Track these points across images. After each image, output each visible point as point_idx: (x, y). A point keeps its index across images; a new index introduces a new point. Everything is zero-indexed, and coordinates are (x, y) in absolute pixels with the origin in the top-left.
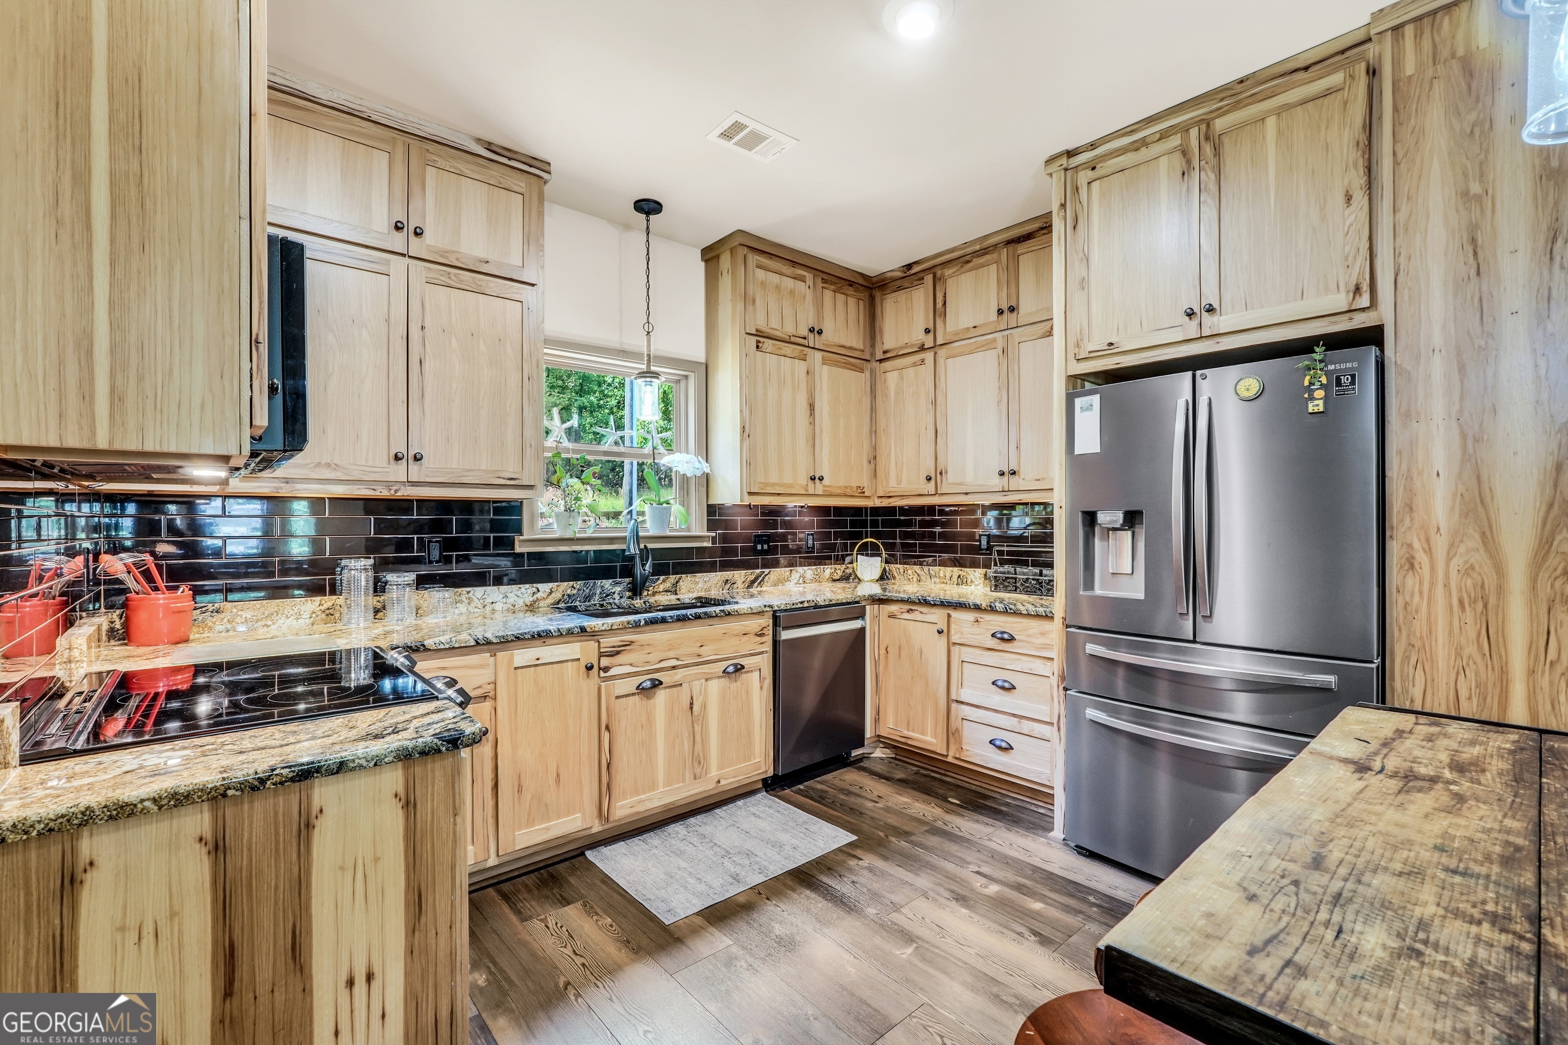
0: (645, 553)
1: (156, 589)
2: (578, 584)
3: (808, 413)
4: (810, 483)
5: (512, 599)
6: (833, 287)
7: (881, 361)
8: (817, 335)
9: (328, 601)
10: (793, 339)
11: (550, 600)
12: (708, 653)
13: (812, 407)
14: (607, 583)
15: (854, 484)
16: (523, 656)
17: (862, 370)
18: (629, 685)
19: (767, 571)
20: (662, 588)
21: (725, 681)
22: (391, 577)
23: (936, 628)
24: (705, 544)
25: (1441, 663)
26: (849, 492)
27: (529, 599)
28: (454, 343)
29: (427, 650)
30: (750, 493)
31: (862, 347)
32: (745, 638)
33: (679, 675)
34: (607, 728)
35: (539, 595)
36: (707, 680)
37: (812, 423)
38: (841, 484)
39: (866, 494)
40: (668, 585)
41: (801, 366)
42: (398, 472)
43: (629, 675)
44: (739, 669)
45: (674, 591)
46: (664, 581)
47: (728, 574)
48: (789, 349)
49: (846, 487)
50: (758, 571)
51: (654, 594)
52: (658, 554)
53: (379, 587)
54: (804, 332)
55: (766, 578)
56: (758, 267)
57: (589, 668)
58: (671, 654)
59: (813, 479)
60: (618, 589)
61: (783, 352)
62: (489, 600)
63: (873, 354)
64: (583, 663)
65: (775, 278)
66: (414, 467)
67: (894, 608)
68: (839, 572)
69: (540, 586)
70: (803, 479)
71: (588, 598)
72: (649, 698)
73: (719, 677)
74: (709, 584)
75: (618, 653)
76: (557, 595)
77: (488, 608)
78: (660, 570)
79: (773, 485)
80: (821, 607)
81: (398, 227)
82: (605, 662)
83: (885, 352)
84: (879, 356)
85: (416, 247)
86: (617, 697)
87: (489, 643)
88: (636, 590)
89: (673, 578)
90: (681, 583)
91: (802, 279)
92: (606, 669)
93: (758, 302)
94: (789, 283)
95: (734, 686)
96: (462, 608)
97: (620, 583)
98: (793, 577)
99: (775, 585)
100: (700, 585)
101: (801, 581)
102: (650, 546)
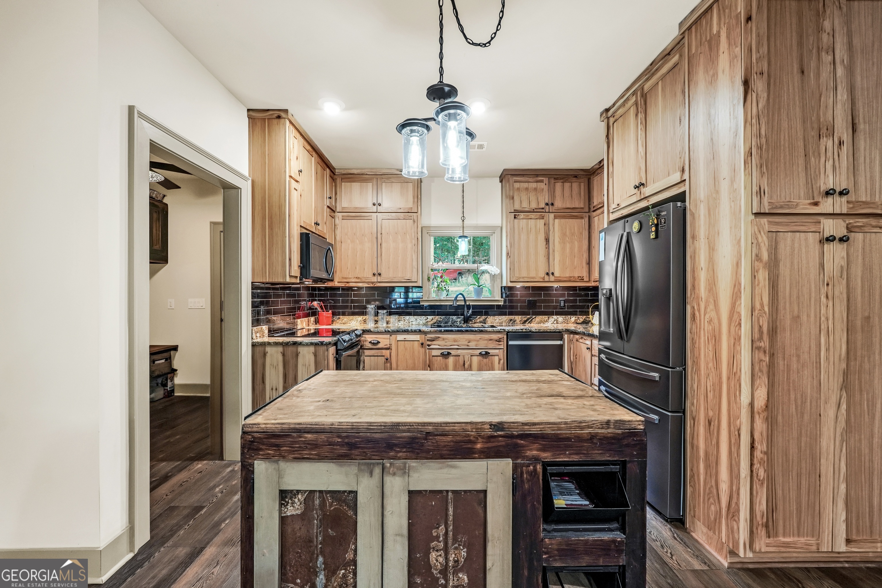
0: (469, 307)
1: (324, 311)
2: (443, 317)
3: (545, 243)
4: (546, 276)
5: (418, 321)
6: (562, 181)
7: (594, 211)
8: (550, 206)
9: (365, 317)
10: (535, 210)
11: (432, 322)
12: (472, 345)
13: (547, 240)
14: (454, 318)
15: (576, 275)
16: (400, 337)
17: (582, 218)
18: (438, 353)
19: (534, 317)
20: (478, 321)
21: (480, 358)
22: (379, 311)
23: (587, 346)
24: (500, 304)
25: (702, 372)
26: (572, 279)
27: (424, 321)
28: (399, 236)
29: (371, 332)
30: (511, 282)
31: (582, 206)
32: (490, 342)
33: (459, 352)
34: (429, 366)
35: (428, 320)
36: (471, 356)
37: (548, 248)
38: (568, 275)
39: (585, 280)
40: (481, 320)
41: (542, 222)
42: (375, 279)
43: (439, 349)
44: (487, 353)
45: (484, 322)
46: (479, 318)
47: (512, 317)
48: (533, 215)
49: (571, 277)
50: (529, 316)
51: (475, 323)
52: (474, 307)
53: (377, 314)
54: (542, 205)
55: (534, 320)
56: (515, 182)
57: (422, 344)
58: (456, 343)
59: (548, 274)
60: (459, 320)
61: (530, 217)
62: (411, 321)
63: (589, 208)
64: (420, 342)
65: (525, 185)
66: (379, 277)
67: (577, 336)
68: (581, 319)
69: (428, 317)
70: (542, 274)
71: (446, 323)
72: (446, 358)
73: (477, 356)
74: (502, 321)
75: (434, 340)
76: (435, 321)
77: (411, 323)
78: (475, 314)
79: (523, 278)
80: (533, 332)
81: (374, 205)
82: (429, 343)
83: (594, 207)
84: (592, 209)
85: (380, 209)
86: (433, 356)
87: (389, 331)
88: (466, 320)
89: (483, 317)
90: (488, 319)
91: (542, 181)
92: (429, 345)
93: (515, 198)
94: (534, 185)
95: (485, 360)
96: (402, 322)
97: (460, 318)
98: (550, 320)
99: (539, 323)
100: (497, 321)
101: (555, 322)
102: (471, 304)
